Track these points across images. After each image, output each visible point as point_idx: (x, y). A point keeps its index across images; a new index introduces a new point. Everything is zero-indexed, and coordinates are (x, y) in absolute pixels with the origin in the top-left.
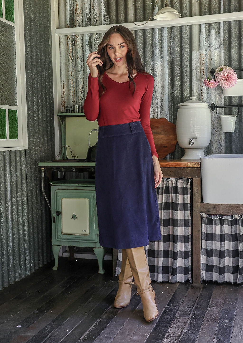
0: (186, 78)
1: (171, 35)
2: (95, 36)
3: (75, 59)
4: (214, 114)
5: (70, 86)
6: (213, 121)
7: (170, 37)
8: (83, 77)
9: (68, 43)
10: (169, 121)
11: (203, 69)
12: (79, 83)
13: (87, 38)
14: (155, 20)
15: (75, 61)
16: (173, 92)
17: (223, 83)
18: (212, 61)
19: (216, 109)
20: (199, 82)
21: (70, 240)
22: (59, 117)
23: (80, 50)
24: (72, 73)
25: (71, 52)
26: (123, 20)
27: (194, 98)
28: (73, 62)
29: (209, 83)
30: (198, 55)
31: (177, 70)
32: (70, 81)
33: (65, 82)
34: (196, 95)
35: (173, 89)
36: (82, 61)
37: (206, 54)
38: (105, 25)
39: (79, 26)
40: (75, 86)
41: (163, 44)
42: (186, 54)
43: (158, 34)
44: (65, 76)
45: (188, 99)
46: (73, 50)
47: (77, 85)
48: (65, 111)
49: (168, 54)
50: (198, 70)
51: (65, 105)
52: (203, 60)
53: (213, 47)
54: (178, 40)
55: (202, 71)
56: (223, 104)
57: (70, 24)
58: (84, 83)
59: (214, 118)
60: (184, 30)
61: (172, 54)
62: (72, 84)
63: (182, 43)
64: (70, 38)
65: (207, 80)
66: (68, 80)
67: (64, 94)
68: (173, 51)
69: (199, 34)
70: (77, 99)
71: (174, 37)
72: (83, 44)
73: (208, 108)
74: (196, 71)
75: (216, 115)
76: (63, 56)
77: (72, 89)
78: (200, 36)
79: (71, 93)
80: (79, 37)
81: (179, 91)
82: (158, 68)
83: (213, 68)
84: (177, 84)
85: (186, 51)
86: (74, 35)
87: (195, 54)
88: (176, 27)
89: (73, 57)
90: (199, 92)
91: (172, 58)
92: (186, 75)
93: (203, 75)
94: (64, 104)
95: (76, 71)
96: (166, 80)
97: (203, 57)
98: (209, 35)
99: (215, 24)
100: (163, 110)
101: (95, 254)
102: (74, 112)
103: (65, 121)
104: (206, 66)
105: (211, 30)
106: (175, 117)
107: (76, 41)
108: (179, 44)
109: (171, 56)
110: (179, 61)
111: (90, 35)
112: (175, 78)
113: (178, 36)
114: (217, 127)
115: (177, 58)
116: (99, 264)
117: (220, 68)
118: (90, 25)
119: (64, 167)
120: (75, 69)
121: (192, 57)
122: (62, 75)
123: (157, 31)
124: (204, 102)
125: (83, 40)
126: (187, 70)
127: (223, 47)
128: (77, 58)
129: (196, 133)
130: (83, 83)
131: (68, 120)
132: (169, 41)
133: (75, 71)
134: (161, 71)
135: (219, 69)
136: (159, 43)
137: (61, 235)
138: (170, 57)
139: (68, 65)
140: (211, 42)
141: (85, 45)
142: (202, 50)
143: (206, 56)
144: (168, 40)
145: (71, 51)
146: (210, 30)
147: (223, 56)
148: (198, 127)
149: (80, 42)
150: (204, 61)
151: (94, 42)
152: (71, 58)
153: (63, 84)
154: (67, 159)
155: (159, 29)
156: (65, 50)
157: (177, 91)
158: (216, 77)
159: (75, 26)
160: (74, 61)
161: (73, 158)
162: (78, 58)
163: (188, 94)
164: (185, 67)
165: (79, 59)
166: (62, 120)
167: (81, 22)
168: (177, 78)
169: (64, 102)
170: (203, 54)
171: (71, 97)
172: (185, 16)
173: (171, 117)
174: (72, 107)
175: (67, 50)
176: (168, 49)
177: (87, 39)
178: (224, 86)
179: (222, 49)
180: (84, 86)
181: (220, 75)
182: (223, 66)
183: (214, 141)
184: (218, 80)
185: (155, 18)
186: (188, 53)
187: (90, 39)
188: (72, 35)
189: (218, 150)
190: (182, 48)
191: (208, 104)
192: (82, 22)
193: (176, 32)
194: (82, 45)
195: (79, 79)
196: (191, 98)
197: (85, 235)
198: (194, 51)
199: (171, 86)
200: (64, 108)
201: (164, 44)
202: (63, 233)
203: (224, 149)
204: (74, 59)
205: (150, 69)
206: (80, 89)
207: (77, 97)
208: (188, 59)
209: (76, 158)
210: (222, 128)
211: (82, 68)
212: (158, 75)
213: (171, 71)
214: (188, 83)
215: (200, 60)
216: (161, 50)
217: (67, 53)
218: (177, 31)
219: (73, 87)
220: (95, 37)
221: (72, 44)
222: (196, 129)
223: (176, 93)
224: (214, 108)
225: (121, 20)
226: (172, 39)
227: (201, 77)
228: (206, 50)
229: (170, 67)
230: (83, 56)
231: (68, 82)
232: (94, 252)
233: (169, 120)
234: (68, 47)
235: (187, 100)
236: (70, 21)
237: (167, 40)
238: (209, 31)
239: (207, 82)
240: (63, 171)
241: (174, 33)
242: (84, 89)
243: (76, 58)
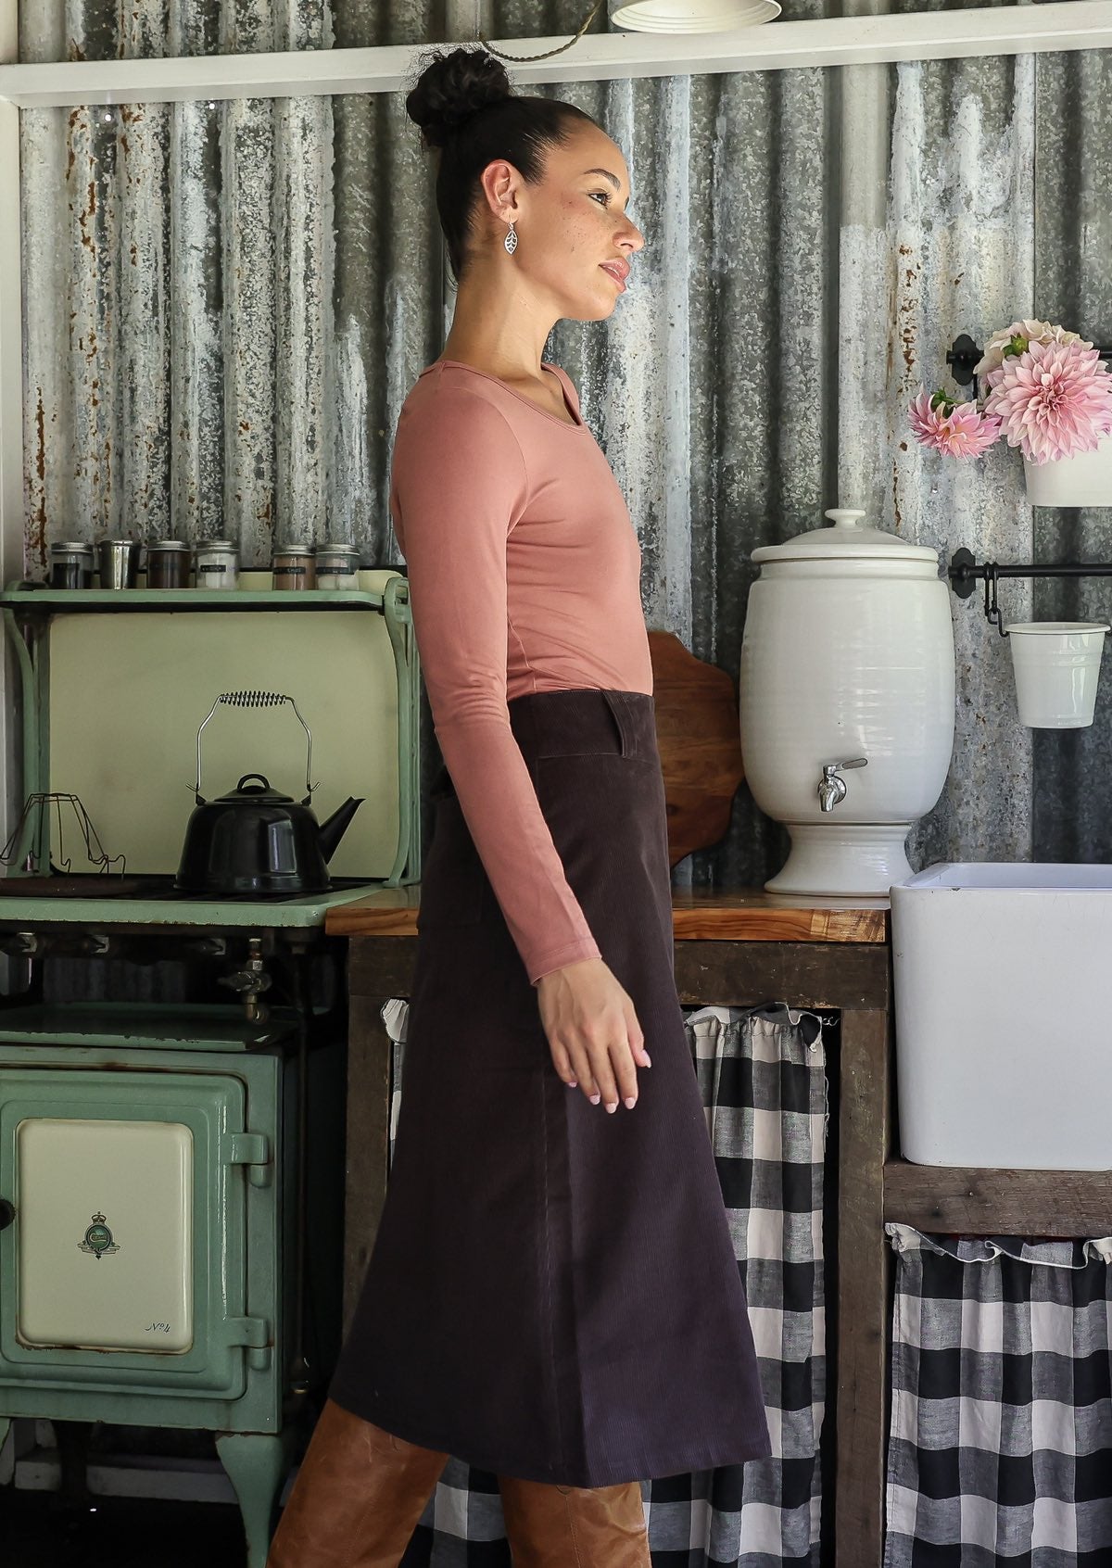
0: (800, 389)
1: (712, 122)
2: (245, 117)
3: (113, 253)
4: (971, 613)
5: (79, 421)
6: (962, 655)
7: (706, 136)
8: (160, 364)
9: (72, 156)
10: (690, 649)
11: (906, 340)
12: (140, 406)
13: (192, 129)
14: (618, 30)
15: (115, 265)
16: (720, 476)
17: (1030, 429)
18: (962, 290)
19: (980, 582)
20: (880, 419)
21: (70, 1385)
22: (10, 613)
23: (145, 201)
24: (97, 343)
25: (92, 208)
26: (420, 21)
27: (849, 516)
28: (102, 274)
29: (942, 427)
30: (878, 255)
31: (750, 338)
32: (84, 392)
33: (47, 392)
34: (864, 498)
35: (720, 452)
36: (160, 267)
37: (924, 248)
38: (303, 49)
39: (147, 52)
40: (110, 422)
41: (665, 177)
42: (802, 245)
43: (636, 113)
44: (48, 355)
45: (814, 519)
46: (105, 198)
47: (124, 415)
48: (48, 576)
49: (694, 241)
50: (878, 342)
51: (49, 541)
52: (909, 285)
53: (968, 204)
54: (755, 154)
55: (901, 347)
56: (1025, 554)
57: (89, 37)
58: (168, 403)
59: (968, 642)
60: (794, 98)
61: (717, 240)
62: (93, 410)
63: (783, 173)
64: (89, 126)
65: (934, 408)
66: (68, 383)
67: (41, 470)
68: (726, 222)
69: (884, 122)
70: (121, 501)
71: (730, 136)
72: (167, 160)
73: (935, 575)
74: (861, 350)
75: (983, 622)
76: (42, 236)
77: (91, 437)
78: (891, 134)
79: (84, 464)
80: (146, 119)
81: (758, 471)
82: (631, 323)
83: (966, 332)
84: (745, 425)
85: (807, 223)
86: (112, 108)
87: (859, 247)
88: (745, 79)
89: (102, 239)
90: (879, 477)
91: (715, 265)
92: (804, 370)
93: (903, 372)
94: (42, 533)
95: (120, 332)
96: (680, 399)
97: (906, 263)
98: (946, 133)
99: (980, 68)
100: (658, 580)
101: (226, 1473)
102: (106, 584)
103: (44, 637)
104: (926, 319)
105: (958, 105)
106: (729, 630)
107: (124, 141)
108: (761, 182)
109: (712, 250)
110: (760, 286)
111: (212, 106)
112: (736, 391)
113: (758, 133)
114: (987, 696)
115: (747, 263)
116: (247, 1537)
117: (1009, 331)
118: (211, 49)
119: (41, 928)
120: (112, 316)
121: (841, 260)
122: (34, 352)
123: (630, 100)
124: (907, 540)
125: (166, 141)
126: (807, 343)
127: (1029, 206)
128: (129, 249)
129: (861, 728)
130: (161, 406)
131: (63, 633)
132: (701, 163)
133: (113, 332)
134: (647, 342)
135: (1008, 343)
136: (636, 168)
137: (13, 1352)
138: (705, 259)
139: (70, 290)
140: (956, 178)
141: (179, 170)
142: (903, 220)
143: (926, 258)
144: (694, 157)
145: (92, 201)
146: (952, 99)
147: (1028, 265)
148: (874, 692)
149: (148, 147)
150: (915, 292)
151: (239, 155)
152: (93, 250)
153: (39, 407)
154: (57, 873)
155: (640, 85)
156: (56, 198)
157: (743, 466)
158: (989, 390)
159: (122, 53)
160: (109, 264)
161: (96, 869)
162: (133, 251)
163: (812, 486)
164: (794, 320)
165: (140, 256)
166: (30, 631)
167: (155, 26)
168: (748, 390)
169: (42, 519)
170: (906, 248)
171: (87, 486)
172: (799, 10)
173: (708, 630)
174: (95, 550)
175: (67, 196)
176: (694, 209)
177: (196, 134)
178: (1034, 445)
179: (1021, 219)
180: (170, 426)
181: (1009, 380)
182: (1030, 324)
183: (968, 783)
184: (1001, 408)
185: (618, 18)
186: (817, 240)
187: (213, 132)
188: (102, 107)
189: (992, 837)
190: (780, 207)
191: (933, 555)
192: (166, 30)
193: (746, 107)
194: (161, 165)
195: (141, 381)
196: (831, 513)
197: (166, 1352)
198: (851, 227)
199: (709, 437)
200: (38, 558)
201: (672, 176)
202: (27, 1343)
203: (1028, 832)
204: (111, 256)
205: (581, 328)
206: (145, 438)
207: (122, 487)
208: (818, 272)
209: (115, 868)
210: (1015, 700)
211: (161, 309)
212: (629, 368)
213: (712, 343)
214: (815, 422)
215: (891, 282)
216: (648, 215)
217: (68, 217)
218: (748, 104)
219: (101, 427)
220: (241, 123)
221: (102, 161)
222: (860, 704)
223: (741, 481)
224: (973, 577)
225: (404, 22)
226: (717, 151)
227: (892, 384)
228: (928, 225)
229: (702, 321)
230: (166, 235)
231: (72, 393)
232: (215, 1457)
233: (695, 646)
234: (75, 180)
235: (803, 528)
236: (90, 21)
237: (687, 153)
238: (945, 107)
239: (933, 417)
240: (33, 949)
241: (732, 114)
242: (170, 444)
243: (119, 252)
